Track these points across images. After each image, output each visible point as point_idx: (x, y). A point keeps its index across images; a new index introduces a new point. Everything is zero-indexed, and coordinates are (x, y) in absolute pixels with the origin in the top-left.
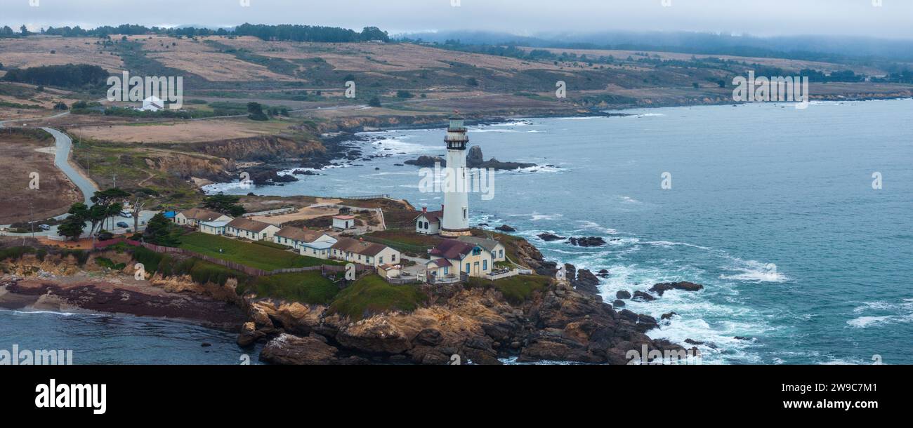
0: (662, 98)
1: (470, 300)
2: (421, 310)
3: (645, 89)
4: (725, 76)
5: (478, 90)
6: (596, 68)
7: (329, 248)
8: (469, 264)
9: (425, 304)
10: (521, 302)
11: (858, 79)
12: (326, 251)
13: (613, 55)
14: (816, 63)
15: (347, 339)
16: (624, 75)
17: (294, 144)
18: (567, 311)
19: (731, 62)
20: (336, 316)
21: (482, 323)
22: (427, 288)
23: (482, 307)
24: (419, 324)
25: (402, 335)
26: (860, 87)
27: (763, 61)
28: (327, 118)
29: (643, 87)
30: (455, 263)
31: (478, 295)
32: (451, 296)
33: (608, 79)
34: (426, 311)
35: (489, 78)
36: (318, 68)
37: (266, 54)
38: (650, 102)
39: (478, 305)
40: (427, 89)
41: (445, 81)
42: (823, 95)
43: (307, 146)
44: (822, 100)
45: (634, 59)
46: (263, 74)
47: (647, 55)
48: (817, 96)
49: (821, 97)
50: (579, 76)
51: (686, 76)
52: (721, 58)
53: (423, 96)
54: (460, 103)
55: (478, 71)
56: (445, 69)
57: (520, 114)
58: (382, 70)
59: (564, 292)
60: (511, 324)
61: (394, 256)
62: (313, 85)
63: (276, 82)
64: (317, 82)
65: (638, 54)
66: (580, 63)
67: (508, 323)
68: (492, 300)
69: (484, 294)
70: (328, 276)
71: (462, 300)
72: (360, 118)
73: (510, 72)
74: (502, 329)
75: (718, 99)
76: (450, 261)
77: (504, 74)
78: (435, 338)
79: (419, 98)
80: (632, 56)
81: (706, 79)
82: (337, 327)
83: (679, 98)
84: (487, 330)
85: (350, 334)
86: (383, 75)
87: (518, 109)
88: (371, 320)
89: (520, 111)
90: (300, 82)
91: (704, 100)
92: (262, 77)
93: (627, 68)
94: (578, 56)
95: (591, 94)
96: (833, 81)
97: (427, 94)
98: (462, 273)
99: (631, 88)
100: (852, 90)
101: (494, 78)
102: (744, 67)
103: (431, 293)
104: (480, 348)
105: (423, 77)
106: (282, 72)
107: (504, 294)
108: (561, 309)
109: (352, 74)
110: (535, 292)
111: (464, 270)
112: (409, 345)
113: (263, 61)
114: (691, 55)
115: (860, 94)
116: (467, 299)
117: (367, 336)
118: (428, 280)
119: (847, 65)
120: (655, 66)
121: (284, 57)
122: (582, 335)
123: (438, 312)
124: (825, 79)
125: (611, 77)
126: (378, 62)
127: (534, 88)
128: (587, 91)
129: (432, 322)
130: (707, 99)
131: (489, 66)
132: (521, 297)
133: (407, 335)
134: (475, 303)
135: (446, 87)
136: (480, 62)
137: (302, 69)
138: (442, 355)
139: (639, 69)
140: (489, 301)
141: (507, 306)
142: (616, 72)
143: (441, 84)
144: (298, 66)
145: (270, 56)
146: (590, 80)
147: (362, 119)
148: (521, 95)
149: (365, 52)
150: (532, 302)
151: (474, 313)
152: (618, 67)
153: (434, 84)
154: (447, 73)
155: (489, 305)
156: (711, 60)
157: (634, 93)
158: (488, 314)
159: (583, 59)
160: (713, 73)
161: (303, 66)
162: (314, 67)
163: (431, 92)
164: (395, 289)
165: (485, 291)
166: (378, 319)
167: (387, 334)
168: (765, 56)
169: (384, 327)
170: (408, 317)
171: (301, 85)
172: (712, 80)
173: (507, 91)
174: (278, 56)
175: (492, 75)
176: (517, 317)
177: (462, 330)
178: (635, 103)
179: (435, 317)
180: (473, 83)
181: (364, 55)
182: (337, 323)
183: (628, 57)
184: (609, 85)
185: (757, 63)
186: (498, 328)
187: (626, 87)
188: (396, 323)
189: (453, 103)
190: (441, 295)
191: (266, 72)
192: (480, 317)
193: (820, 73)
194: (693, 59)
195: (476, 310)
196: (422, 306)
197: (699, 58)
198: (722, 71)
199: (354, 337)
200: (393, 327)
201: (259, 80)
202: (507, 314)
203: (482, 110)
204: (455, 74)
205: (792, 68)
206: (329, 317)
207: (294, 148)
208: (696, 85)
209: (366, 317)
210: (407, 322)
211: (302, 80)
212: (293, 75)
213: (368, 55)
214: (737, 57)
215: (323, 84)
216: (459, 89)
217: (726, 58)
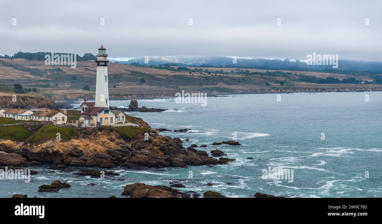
0: (248, 89)
1: (102, 137)
2: (73, 140)
3: (238, 85)
4: (284, 80)
5: (146, 85)
6: (213, 75)
7: (30, 116)
8: (102, 118)
9: (76, 137)
10: (130, 140)
11: (359, 82)
12: (28, 117)
13: (223, 70)
14: (335, 74)
15: (32, 155)
16: (227, 78)
17: (36, 100)
18: (155, 144)
19: (287, 73)
20: (28, 144)
21: (107, 149)
22: (78, 129)
23: (108, 141)
24: (71, 147)
25: (61, 151)
26: (359, 86)
27: (306, 73)
28: (59, 94)
29: (238, 84)
30: (94, 118)
31: (106, 135)
32: (90, 134)
33: (219, 80)
34: (76, 140)
35: (152, 79)
36: (58, 73)
37: (30, 67)
38: (241, 91)
39: (106, 139)
40: (117, 84)
41: (128, 80)
42: (337, 89)
43: (43, 102)
44: (337, 91)
45: (235, 72)
46: (27, 76)
47: (242, 70)
48: (334, 90)
49: (336, 90)
50: (202, 78)
51: (262, 80)
52: (282, 71)
53: (115, 87)
54: (134, 90)
55: (146, 76)
56: (128, 74)
57: (167, 95)
58: (93, 74)
59: (154, 134)
60: (124, 150)
61: (63, 118)
62: (54, 81)
63: (34, 80)
64: (56, 80)
65: (237, 70)
66: (204, 73)
67: (122, 149)
68: (114, 137)
69: (109, 134)
70: (27, 127)
71: (97, 136)
72: (76, 94)
73: (164, 76)
74: (118, 152)
75: (279, 90)
76: (91, 117)
77: (160, 77)
78: (79, 153)
79: (112, 88)
80: (234, 71)
81: (274, 81)
82: (28, 150)
83: (257, 90)
84: (110, 152)
85: (34, 152)
86: (93, 77)
87: (166, 93)
88: (45, 144)
89: (168, 94)
90: (47, 80)
91: (271, 91)
92: (26, 77)
93: (230, 75)
94: (203, 70)
95: (208, 87)
96: (344, 83)
97: (117, 86)
98: (98, 122)
99: (231, 85)
100: (354, 87)
101: (155, 79)
102: (295, 76)
103: (79, 132)
104: (103, 158)
105: (116, 78)
106: (38, 75)
107: (120, 134)
108: (152, 143)
109: (76, 76)
110: (139, 135)
111: (99, 120)
112: (65, 157)
113: (28, 70)
114: (266, 70)
115: (358, 88)
116: (100, 136)
117: (42, 152)
118: (79, 126)
119: (352, 75)
120: (245, 75)
121: (39, 68)
122: (161, 153)
123: (83, 142)
124: (340, 82)
125: (221, 79)
126: (91, 71)
127: (177, 84)
128: (207, 86)
129: (79, 146)
130: (273, 90)
131: (152, 73)
132: (131, 137)
133: (64, 152)
134: (105, 139)
135: (128, 83)
136: (148, 71)
137: (49, 74)
138: (81, 161)
139: (236, 76)
140: (112, 138)
141: (122, 141)
142: (224, 77)
143: (125, 81)
144: (46, 73)
145: (32, 68)
146: (208, 80)
147: (78, 95)
148: (169, 87)
149: (84, 66)
150: (137, 140)
151: (103, 144)
152: (225, 75)
153: (121, 81)
154: (128, 76)
155: (112, 140)
156: (277, 72)
157: (233, 87)
158: (111, 145)
159: (206, 71)
160: (278, 78)
161: (50, 73)
162: (55, 73)
163: (119, 85)
164: (60, 129)
165: (110, 132)
166: (48, 143)
167: (53, 150)
168: (307, 71)
169: (52, 147)
170: (66, 143)
171: (47, 81)
172: (277, 82)
173: (161, 85)
174: (36, 68)
175: (154, 77)
176: (128, 147)
177: (95, 150)
178: (233, 92)
179: (81, 144)
180: (143, 81)
181: (84, 67)
182: (29, 148)
183: (231, 71)
184: (219, 83)
185: (302, 74)
186: (116, 152)
187: (229, 84)
188: (59, 146)
189: (131, 90)
190: (85, 134)
191: (28, 75)
192: (107, 146)
193: (337, 79)
194: (267, 72)
195: (104, 142)
196: (74, 138)
197: (271, 72)
198: (282, 77)
199: (36, 153)
200: (56, 147)
201: (25, 79)
202: (121, 145)
203: (146, 93)
204: (133, 76)
205: (322, 77)
206: (25, 145)
207: (36, 102)
208: (267, 84)
209: (42, 143)
210: (65, 145)
211: (48, 79)
212: (44, 77)
213: (86, 67)
214: (292, 71)
215: (59, 81)
216: (135, 84)
217: (286, 72)
